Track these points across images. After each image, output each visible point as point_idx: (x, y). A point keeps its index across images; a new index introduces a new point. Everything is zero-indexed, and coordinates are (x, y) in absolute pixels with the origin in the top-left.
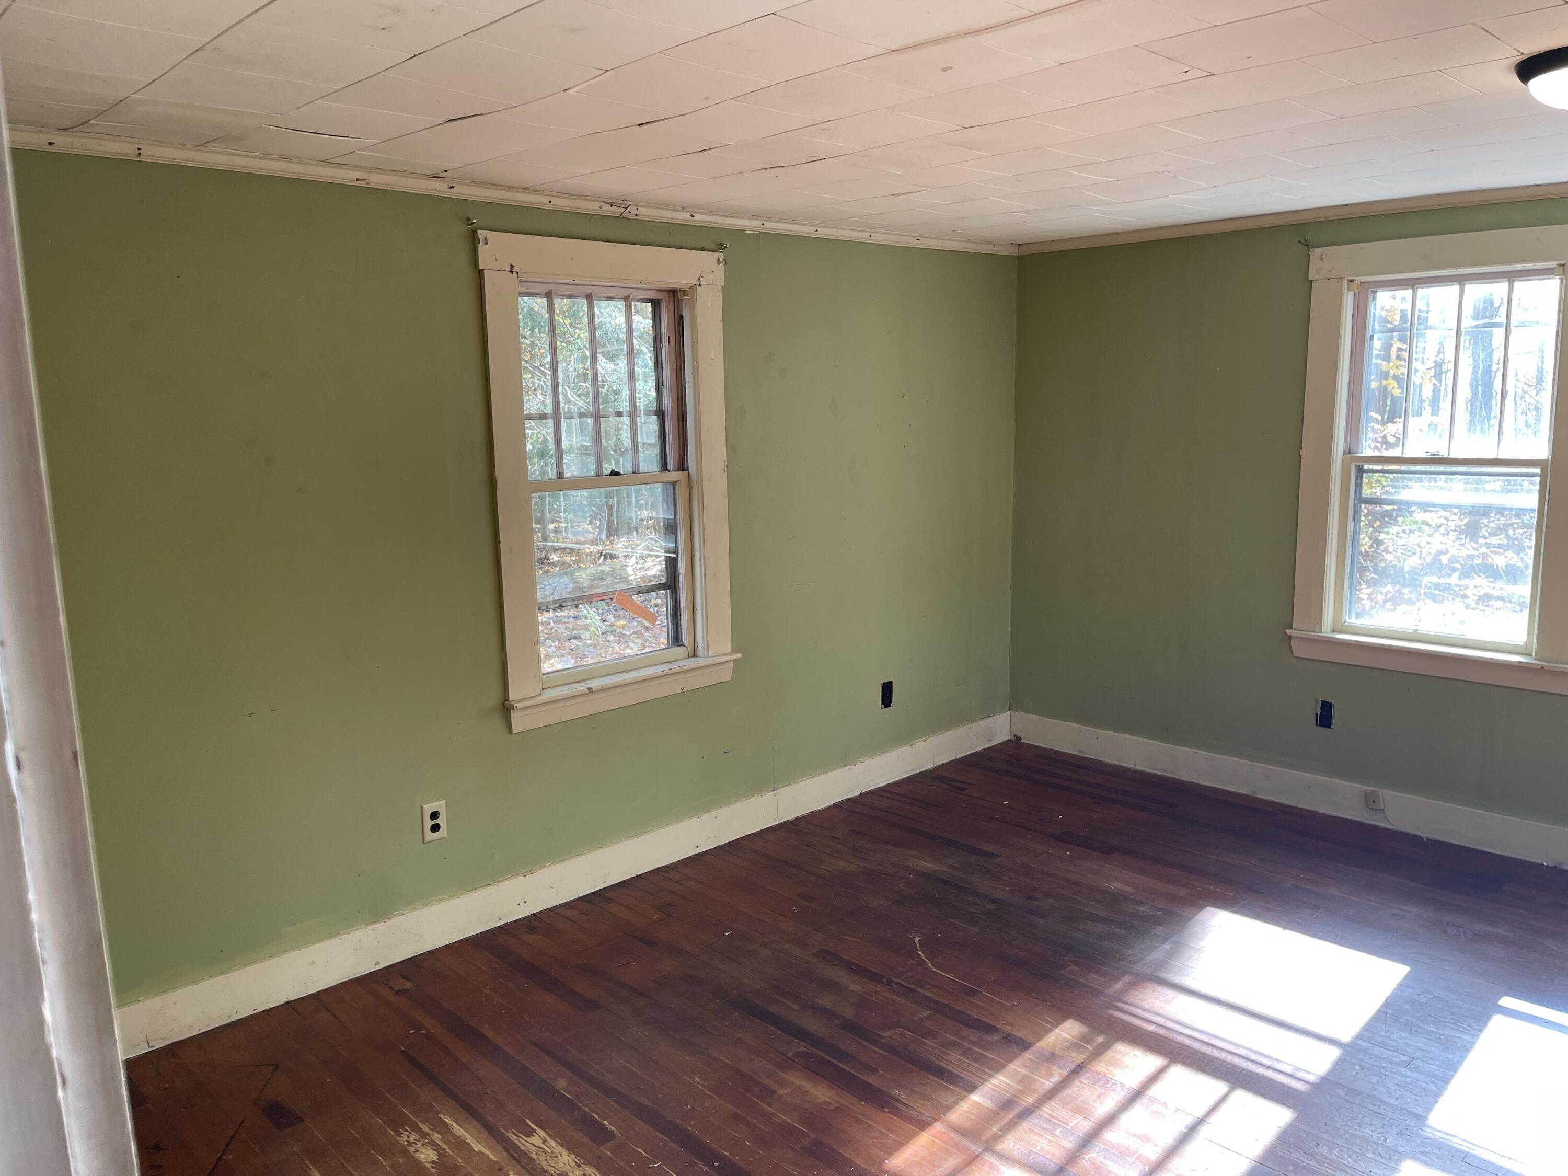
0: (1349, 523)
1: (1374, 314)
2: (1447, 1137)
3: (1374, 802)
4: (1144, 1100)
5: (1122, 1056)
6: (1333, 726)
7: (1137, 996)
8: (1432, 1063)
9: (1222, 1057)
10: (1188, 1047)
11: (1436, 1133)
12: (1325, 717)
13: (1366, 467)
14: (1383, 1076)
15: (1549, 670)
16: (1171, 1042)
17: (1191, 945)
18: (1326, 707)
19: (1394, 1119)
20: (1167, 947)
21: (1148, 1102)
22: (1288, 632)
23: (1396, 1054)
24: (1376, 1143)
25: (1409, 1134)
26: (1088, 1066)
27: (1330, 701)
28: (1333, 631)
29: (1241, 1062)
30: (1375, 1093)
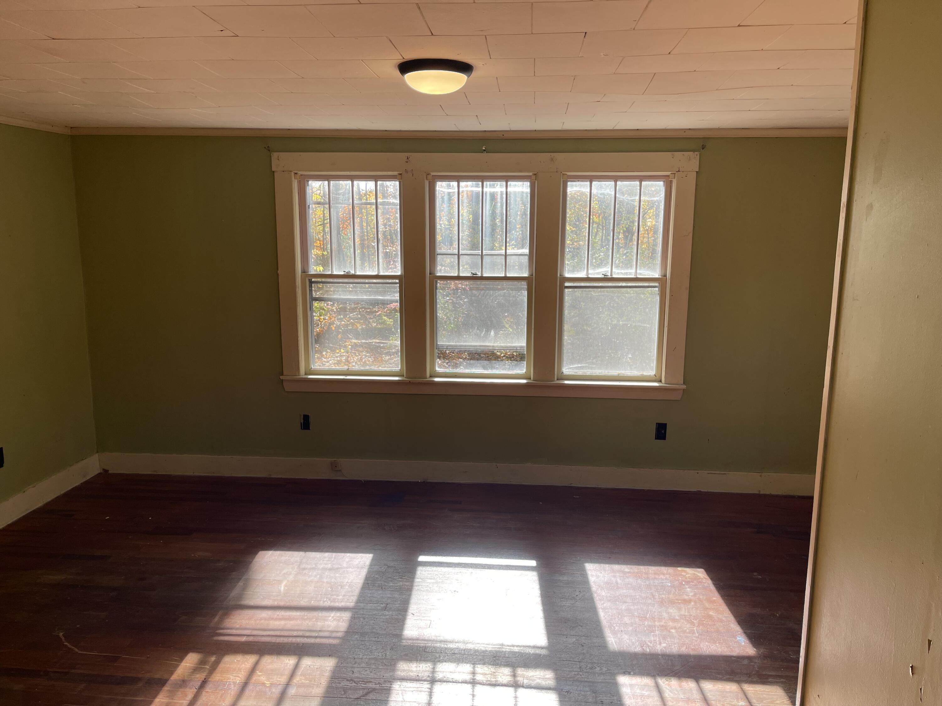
0: (308, 312)
1: (309, 193)
2: (414, 642)
3: (336, 467)
4: (250, 687)
5: (230, 665)
6: (310, 428)
7: (230, 621)
8: (396, 603)
9: (289, 641)
10: (269, 643)
11: (408, 641)
12: (306, 423)
13: (313, 280)
14: (375, 619)
15: (413, 383)
16: (258, 644)
17: (255, 578)
18: (306, 418)
19: (387, 642)
20: (241, 584)
21: (253, 687)
22: (281, 377)
23: (378, 604)
24: (383, 659)
25: (396, 647)
26: (209, 680)
27: (307, 414)
28: (306, 374)
29: (301, 639)
30: (374, 630)
